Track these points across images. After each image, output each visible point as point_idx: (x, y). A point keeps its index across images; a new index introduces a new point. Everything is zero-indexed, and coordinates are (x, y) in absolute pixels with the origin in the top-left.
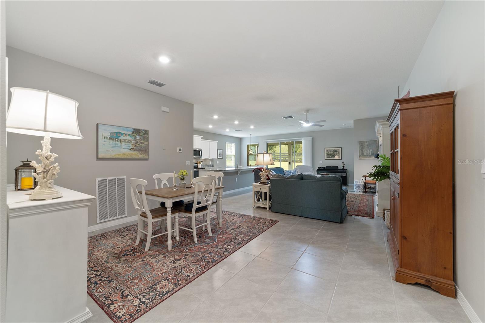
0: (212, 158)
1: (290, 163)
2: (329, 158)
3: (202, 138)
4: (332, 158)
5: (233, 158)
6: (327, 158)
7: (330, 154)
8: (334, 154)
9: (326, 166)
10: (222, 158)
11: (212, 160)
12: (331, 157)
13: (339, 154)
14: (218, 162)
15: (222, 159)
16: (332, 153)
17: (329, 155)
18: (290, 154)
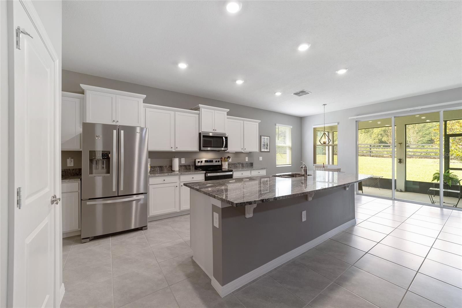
0: (248, 150)
1: (400, 160)
3: (228, 114)
5: (289, 153)
10: (268, 150)
11: (249, 154)
14: (261, 158)
15: (269, 152)
18: (400, 144)
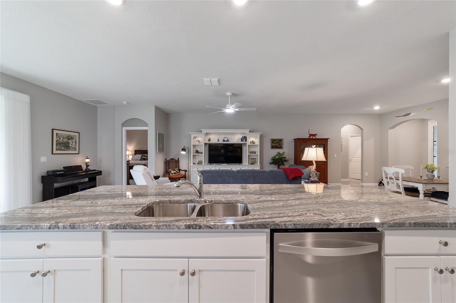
2: (60, 150)
4: (64, 150)
6: (56, 150)
7: (62, 143)
8: (69, 143)
9: (63, 167)
12: (63, 148)
13: (76, 143)
16: (65, 140)
17: (60, 144)
